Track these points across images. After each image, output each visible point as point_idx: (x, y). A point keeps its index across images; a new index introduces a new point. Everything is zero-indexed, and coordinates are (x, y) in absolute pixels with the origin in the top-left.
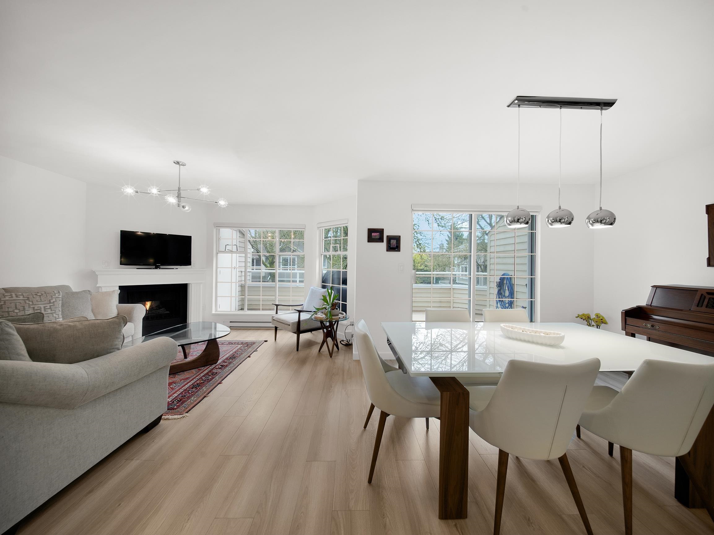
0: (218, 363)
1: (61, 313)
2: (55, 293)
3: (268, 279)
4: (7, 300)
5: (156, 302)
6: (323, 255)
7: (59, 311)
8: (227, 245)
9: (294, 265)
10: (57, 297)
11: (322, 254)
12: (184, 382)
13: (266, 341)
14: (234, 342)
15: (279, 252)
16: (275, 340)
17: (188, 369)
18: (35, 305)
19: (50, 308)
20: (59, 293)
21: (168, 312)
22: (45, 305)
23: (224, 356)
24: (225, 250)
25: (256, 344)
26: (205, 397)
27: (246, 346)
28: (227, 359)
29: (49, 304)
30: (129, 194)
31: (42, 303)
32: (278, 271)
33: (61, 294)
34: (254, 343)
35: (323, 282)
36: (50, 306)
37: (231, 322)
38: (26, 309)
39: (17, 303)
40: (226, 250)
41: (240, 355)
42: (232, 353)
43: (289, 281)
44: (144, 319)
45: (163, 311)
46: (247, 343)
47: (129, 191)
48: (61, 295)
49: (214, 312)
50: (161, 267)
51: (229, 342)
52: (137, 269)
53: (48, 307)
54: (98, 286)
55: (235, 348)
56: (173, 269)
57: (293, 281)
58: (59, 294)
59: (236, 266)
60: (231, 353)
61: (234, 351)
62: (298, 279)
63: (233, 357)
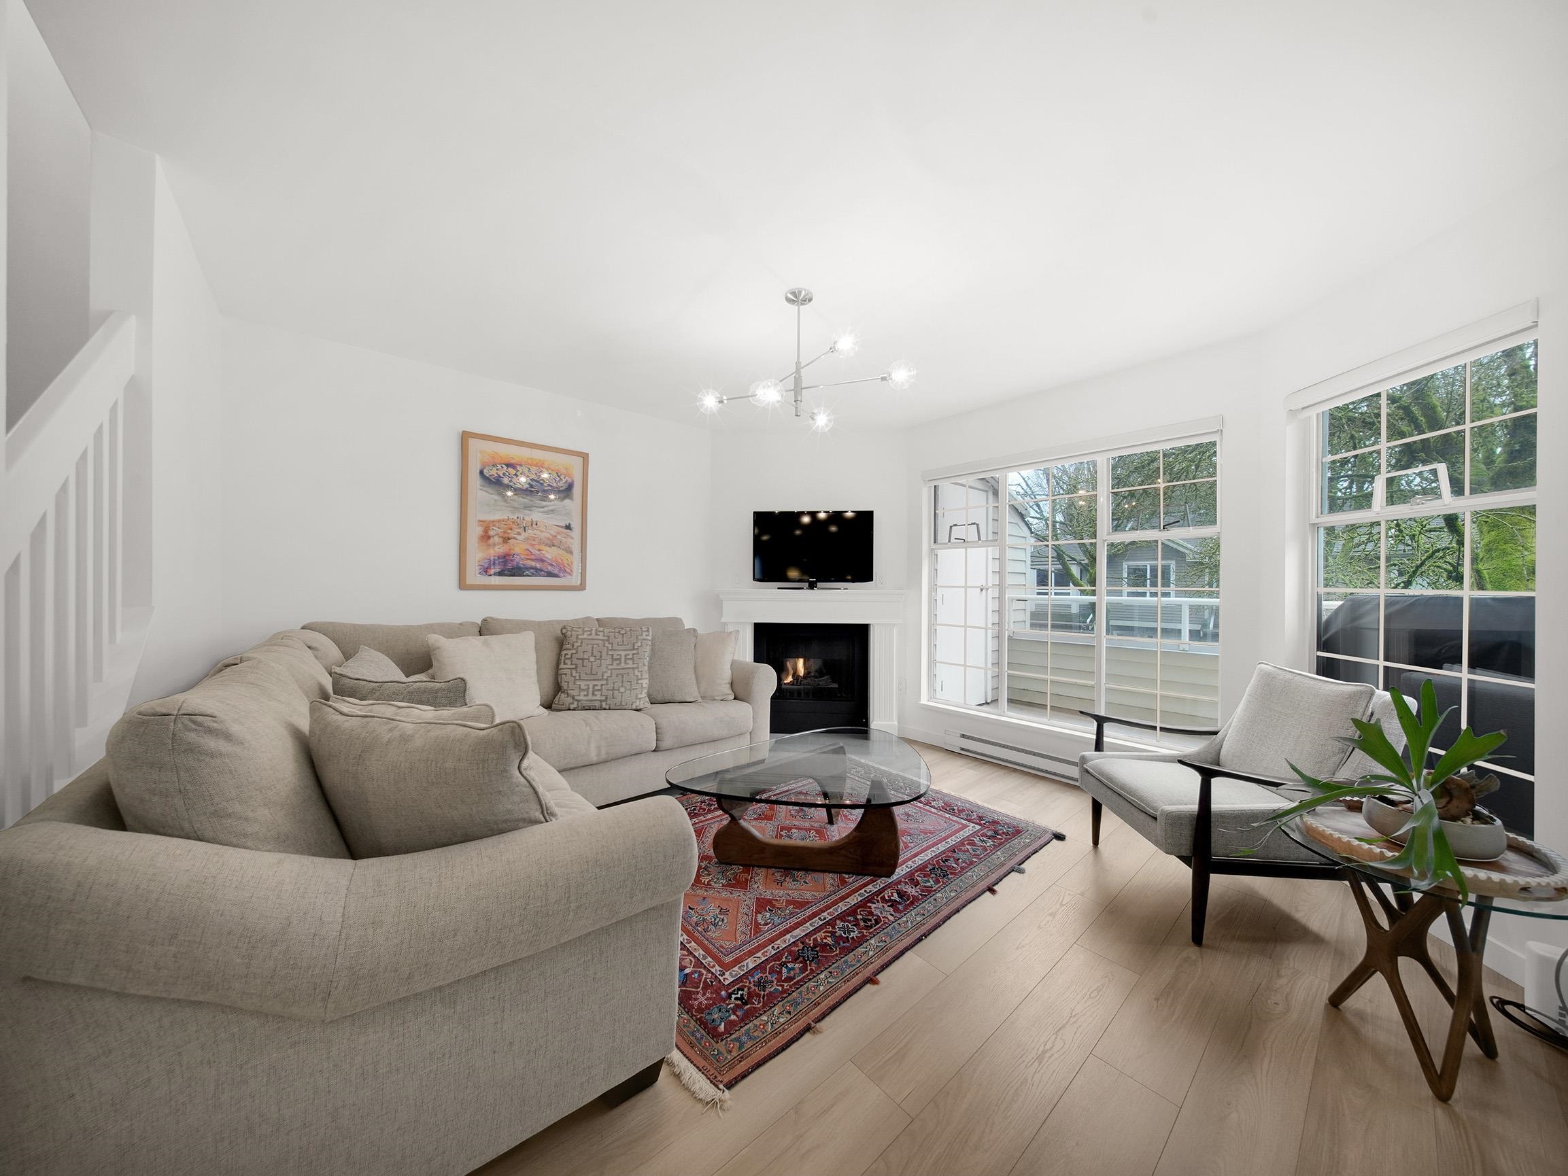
0: (894, 877)
1: (646, 668)
2: (642, 631)
3: (1088, 621)
4: (585, 639)
5: (816, 660)
6: (1322, 531)
7: (644, 665)
8: (955, 525)
9: (1166, 583)
10: (644, 639)
11: (1316, 527)
12: (792, 914)
13: (1060, 837)
14: (959, 804)
15: (1108, 534)
16: (1096, 842)
17: (818, 869)
18: (615, 650)
19: (632, 659)
20: (648, 631)
21: (836, 686)
22: (627, 652)
23: (916, 855)
24: (949, 541)
25: (1024, 839)
26: (808, 1029)
27: (989, 833)
28: (921, 869)
29: (632, 650)
30: (709, 409)
31: (624, 647)
32: (1106, 597)
33: (651, 633)
34: (1018, 832)
35: (1323, 645)
36: (633, 654)
37: (963, 736)
38: (603, 658)
39: (595, 646)
40: (953, 540)
41: (963, 868)
42: (944, 852)
43: (1151, 632)
44: (772, 698)
45: (825, 682)
46: (995, 822)
47: (710, 401)
48: (650, 635)
49: (924, 700)
50: (819, 585)
51: (946, 799)
52: (779, 588)
53: (631, 657)
54: (723, 620)
55: (957, 831)
56: (840, 589)
57: (1166, 632)
58: (647, 633)
59: (987, 584)
60: (942, 847)
61: (952, 841)
62: (1186, 627)
63: (940, 870)
